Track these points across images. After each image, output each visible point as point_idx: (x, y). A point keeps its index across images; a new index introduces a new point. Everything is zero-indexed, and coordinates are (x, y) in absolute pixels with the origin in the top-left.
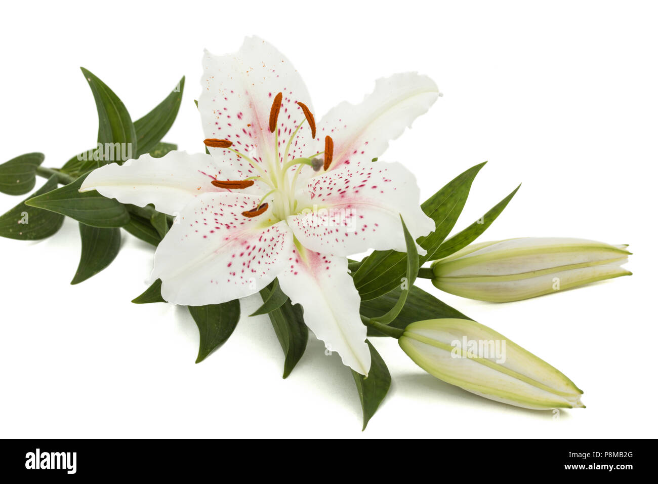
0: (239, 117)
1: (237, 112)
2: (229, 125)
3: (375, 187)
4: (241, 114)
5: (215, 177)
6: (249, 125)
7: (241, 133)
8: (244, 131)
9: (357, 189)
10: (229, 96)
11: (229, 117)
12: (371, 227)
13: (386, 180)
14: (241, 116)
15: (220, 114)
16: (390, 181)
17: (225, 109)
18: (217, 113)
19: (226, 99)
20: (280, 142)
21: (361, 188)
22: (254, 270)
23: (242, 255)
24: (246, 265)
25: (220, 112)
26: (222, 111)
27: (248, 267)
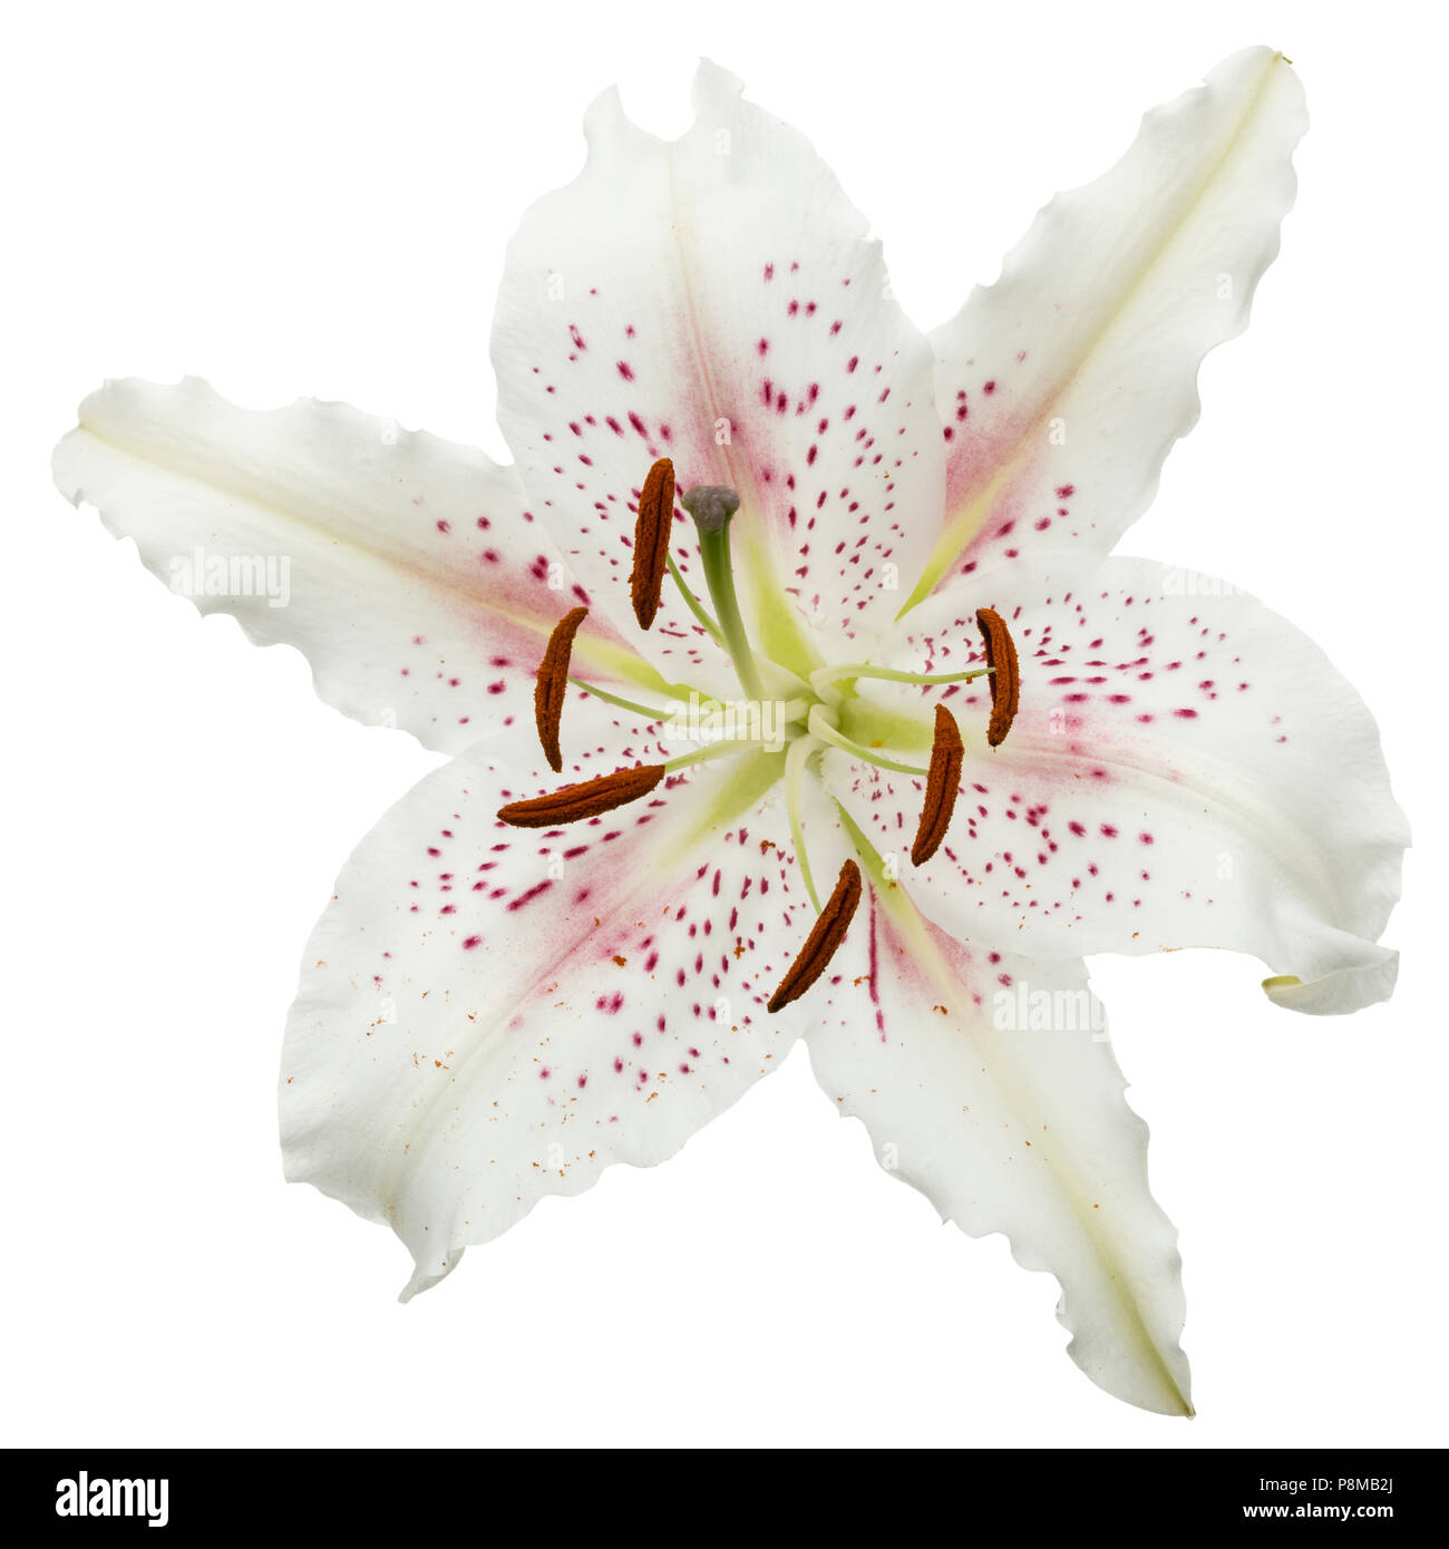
0: (617, 1004)
1: (603, 1017)
2: (662, 1025)
3: (624, 370)
4: (601, 1004)
5: (866, 984)
6: (620, 961)
7: (667, 969)
8: (652, 963)
9: (654, 434)
10: (564, 1079)
11: (638, 1041)
12: (787, 287)
13: (579, 343)
14: (610, 1000)
15: (644, 1076)
16: (572, 328)
17: (619, 1067)
18: (649, 1088)
19: (582, 1082)
20: (603, 834)
21: (647, 425)
22: (1141, 639)
23: (1120, 699)
24: (1144, 669)
25: (638, 1079)
26: (631, 1073)
27: (1143, 661)
